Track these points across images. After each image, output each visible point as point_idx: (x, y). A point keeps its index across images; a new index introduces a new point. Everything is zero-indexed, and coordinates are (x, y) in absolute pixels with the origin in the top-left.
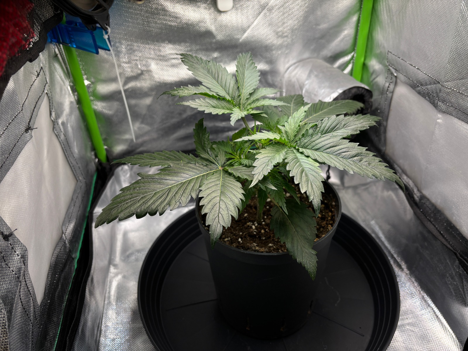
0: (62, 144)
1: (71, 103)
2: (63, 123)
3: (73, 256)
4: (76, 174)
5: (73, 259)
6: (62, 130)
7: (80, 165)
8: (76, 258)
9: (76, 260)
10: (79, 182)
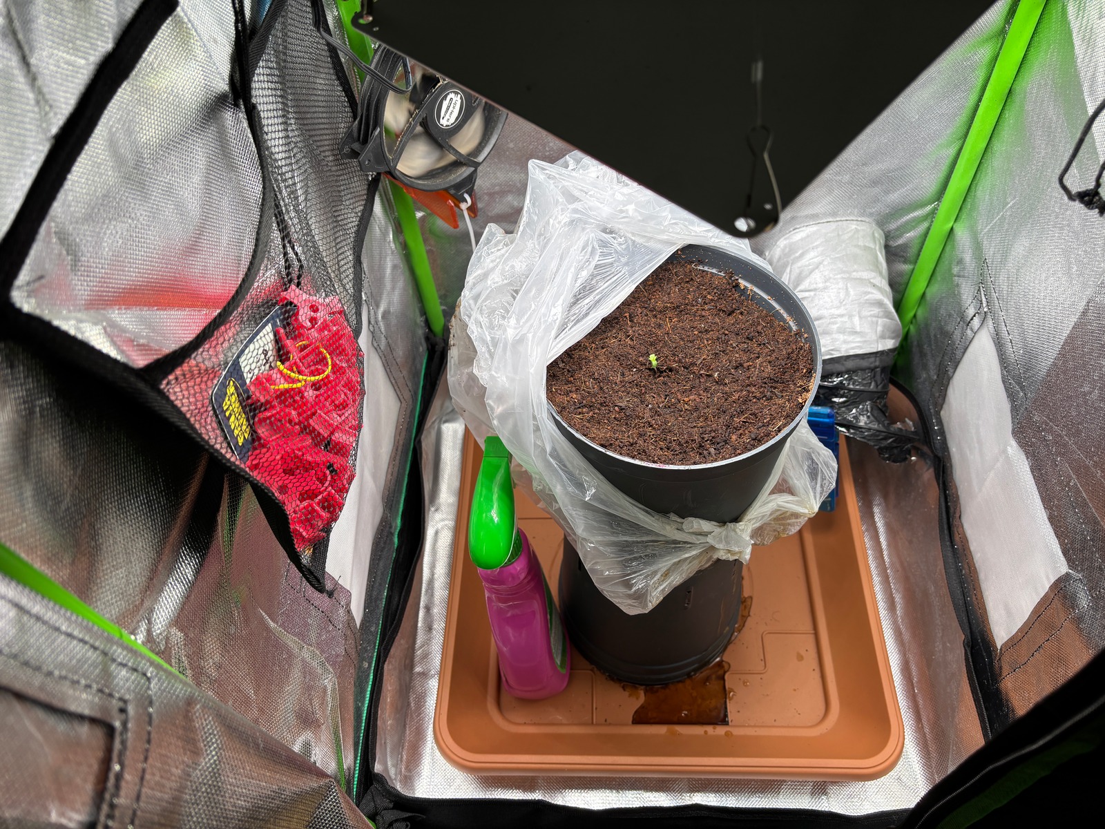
0: (383, 358)
1: (395, 267)
2: (383, 317)
3: (393, 531)
4: (399, 393)
5: (392, 534)
6: (383, 329)
7: (405, 373)
8: (395, 529)
9: (397, 533)
10: (403, 405)
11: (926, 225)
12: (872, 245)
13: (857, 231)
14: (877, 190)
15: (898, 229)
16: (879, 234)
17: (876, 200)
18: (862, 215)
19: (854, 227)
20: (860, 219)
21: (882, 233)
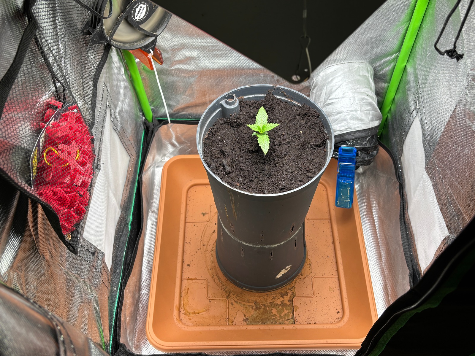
1: (125, 87)
6: (119, 120)
8: (129, 221)
9: (130, 224)
11: (393, 64)
12: (367, 74)
13: (359, 67)
14: (368, 47)
15: (379, 66)
16: (370, 68)
17: (368, 52)
18: (361, 59)
19: (357, 65)
20: (360, 61)
21: (372, 68)
